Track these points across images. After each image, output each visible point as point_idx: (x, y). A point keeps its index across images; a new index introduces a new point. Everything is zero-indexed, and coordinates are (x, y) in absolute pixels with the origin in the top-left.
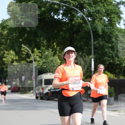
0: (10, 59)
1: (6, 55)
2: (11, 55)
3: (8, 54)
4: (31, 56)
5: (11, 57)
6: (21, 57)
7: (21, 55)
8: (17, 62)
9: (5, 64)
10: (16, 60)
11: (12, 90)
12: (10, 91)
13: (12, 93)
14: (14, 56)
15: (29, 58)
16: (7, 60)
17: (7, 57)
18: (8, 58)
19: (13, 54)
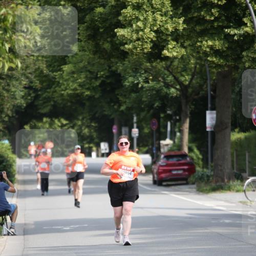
0: (147, 30)
1: (128, 11)
2: (154, 10)
3: (138, 7)
4: (250, 14)
5: (155, 20)
6: (201, 21)
7: (200, 9)
8: (182, 46)
9: (124, 55)
10: (176, 36)
11: (159, 173)
12: (149, 178)
13: (157, 188)
14: (165, 14)
15: (240, 24)
16: (135, 37)
17: (138, 19)
18: (140, 24)
19: (163, 4)
